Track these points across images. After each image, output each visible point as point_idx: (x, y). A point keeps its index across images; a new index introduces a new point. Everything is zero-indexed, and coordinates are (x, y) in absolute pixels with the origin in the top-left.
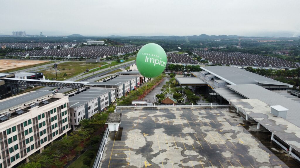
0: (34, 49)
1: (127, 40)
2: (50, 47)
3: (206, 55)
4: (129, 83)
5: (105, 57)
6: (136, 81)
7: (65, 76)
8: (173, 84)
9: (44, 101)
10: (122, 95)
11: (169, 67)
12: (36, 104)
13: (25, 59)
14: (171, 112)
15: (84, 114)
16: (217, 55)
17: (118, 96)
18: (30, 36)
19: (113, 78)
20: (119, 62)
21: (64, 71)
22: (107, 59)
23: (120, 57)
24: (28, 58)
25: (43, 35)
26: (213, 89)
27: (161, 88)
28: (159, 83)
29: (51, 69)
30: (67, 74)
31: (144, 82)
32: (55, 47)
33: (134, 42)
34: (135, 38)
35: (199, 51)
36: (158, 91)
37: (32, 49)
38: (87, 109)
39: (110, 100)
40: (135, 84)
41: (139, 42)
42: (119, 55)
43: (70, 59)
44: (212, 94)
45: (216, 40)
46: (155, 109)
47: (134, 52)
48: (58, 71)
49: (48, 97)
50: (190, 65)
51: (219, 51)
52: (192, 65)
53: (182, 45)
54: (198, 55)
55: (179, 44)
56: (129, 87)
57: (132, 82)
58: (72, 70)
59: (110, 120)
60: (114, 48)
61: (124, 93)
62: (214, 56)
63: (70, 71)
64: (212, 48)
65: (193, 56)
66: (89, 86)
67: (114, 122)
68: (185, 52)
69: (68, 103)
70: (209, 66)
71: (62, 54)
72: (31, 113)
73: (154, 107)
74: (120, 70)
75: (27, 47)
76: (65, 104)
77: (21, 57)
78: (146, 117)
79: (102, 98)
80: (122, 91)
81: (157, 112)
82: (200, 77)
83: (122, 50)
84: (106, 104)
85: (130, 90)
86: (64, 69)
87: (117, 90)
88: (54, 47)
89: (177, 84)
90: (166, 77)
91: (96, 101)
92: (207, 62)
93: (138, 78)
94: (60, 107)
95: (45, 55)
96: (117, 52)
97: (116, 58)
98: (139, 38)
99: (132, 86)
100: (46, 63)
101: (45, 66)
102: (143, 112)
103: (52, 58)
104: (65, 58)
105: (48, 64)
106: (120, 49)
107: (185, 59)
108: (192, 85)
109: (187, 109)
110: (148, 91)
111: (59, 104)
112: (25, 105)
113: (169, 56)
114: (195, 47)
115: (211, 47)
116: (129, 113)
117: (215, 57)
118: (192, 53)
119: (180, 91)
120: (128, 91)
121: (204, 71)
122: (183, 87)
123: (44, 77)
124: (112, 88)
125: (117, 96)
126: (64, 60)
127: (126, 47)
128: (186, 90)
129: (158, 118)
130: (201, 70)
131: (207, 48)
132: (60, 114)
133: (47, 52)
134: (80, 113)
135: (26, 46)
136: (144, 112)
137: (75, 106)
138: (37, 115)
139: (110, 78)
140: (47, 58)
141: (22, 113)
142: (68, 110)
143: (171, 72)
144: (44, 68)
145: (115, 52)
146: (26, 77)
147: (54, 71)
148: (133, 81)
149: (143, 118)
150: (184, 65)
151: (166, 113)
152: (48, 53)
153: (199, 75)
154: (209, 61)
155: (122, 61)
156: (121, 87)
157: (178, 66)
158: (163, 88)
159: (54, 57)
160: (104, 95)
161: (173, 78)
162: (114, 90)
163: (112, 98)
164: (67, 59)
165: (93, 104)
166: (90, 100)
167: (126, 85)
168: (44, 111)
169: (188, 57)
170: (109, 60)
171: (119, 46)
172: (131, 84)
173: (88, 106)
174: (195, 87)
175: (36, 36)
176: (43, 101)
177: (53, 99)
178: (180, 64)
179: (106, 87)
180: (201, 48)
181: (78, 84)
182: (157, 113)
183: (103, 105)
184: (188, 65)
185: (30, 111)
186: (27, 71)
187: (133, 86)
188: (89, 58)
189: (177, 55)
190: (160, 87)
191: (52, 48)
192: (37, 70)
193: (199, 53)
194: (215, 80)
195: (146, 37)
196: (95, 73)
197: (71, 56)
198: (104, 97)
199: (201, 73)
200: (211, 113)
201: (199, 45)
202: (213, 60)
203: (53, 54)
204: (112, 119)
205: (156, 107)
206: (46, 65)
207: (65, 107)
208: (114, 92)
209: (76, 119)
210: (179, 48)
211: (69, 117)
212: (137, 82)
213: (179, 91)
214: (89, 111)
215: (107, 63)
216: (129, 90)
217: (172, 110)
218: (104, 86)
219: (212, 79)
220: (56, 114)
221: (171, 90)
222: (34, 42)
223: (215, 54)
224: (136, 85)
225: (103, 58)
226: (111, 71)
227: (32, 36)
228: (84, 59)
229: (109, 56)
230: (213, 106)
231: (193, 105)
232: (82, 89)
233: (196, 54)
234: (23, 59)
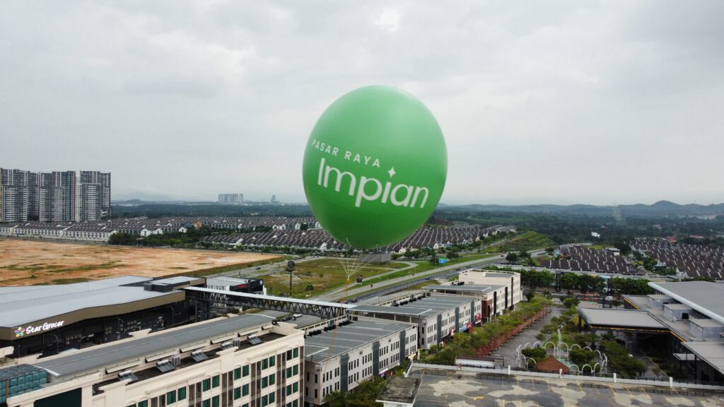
0: (254, 229)
1: (461, 215)
2: (287, 225)
3: (671, 254)
4: (453, 314)
5: (403, 251)
6: (473, 310)
7: (310, 290)
8: (572, 323)
9: (252, 338)
10: (435, 343)
11: (562, 280)
12: (234, 342)
13: (234, 250)
14: (552, 391)
15: (338, 379)
16: (702, 253)
17: (423, 343)
18: (251, 203)
19: (415, 300)
20: (435, 263)
21: (309, 280)
22: (409, 255)
23: (439, 253)
24: (240, 249)
25: (276, 200)
26: (684, 343)
27: (538, 333)
28: (534, 319)
29: (281, 273)
30: (314, 285)
31: (493, 313)
32: (297, 227)
33: (476, 219)
34: (480, 208)
35: (651, 244)
36: (529, 341)
37: (250, 230)
38: (345, 366)
39: (403, 352)
40: (469, 316)
41: (489, 218)
42: (436, 246)
43: (326, 254)
44: (682, 356)
45: (701, 218)
46: (509, 379)
47: (474, 241)
48: (296, 279)
49: (263, 329)
50: (621, 276)
51: (711, 244)
52: (626, 277)
53: (603, 227)
54: (646, 253)
55: (595, 226)
56: (453, 324)
57: (461, 311)
58: (327, 277)
59: (388, 393)
60: (426, 232)
61: (439, 337)
62: (694, 258)
63: (322, 279)
64: (691, 236)
65: (631, 255)
66: (356, 313)
67: (397, 398)
68: (611, 245)
69: (302, 348)
70: (676, 280)
71: (309, 241)
72: (221, 360)
73: (507, 376)
74: (436, 282)
75: (241, 225)
76: (296, 350)
77: (228, 246)
78: (481, 398)
79: (384, 344)
80: (435, 332)
81: (513, 386)
82: (648, 309)
83: (444, 235)
84: (393, 359)
85: (455, 332)
86: (309, 274)
87: (423, 328)
88: (296, 226)
89: (583, 325)
90: (555, 305)
91: (368, 350)
92: (674, 273)
93: (478, 304)
94: (284, 354)
95: (275, 244)
96: (433, 239)
97: (429, 254)
98: (489, 209)
99: (460, 321)
100: (273, 261)
101: (271, 265)
102: (476, 385)
103: (287, 251)
104: (314, 251)
105: (278, 261)
106: (440, 232)
107: (609, 263)
108: (625, 329)
109: (599, 387)
110: (503, 337)
111: (282, 348)
112: (212, 343)
113: (565, 254)
114: (642, 234)
115: (686, 234)
116: (441, 382)
117: (696, 259)
118: (630, 249)
119: (590, 344)
120: (450, 334)
121: (662, 293)
122: (598, 333)
123: (265, 290)
124: (410, 323)
125: (421, 342)
126: (311, 255)
127: (456, 229)
128: (606, 341)
129: (514, 402)
130: (653, 291)
131: (675, 236)
132: (284, 371)
133: (279, 237)
134: (328, 376)
135: (241, 222)
136: (479, 385)
137: (320, 358)
138: (232, 368)
139: (408, 299)
140: (277, 249)
141: (203, 359)
142: (301, 364)
143: (569, 293)
144: (267, 271)
145: (428, 239)
146: (228, 288)
147: (286, 278)
148: (465, 308)
149: (475, 399)
150: (605, 276)
151: (538, 392)
152: (282, 238)
153: (646, 305)
154: (678, 271)
155: (442, 261)
156: (432, 322)
157: (586, 279)
158: (542, 332)
159: (293, 246)
160: (389, 337)
161: (572, 309)
162: (414, 327)
163: (407, 347)
164: (319, 253)
165: (362, 356)
166: (355, 345)
167: (444, 318)
168: (249, 359)
169: (617, 257)
170: (413, 258)
171: (440, 226)
172: (457, 316)
173: (350, 361)
174: (635, 336)
175: (263, 202)
176: (250, 337)
177: (272, 336)
178: (593, 274)
179: (397, 320)
180: (656, 236)
181: (334, 309)
182: (513, 389)
183: (386, 362)
184: (614, 277)
185: (219, 356)
186: (233, 275)
187: (465, 323)
188: (367, 253)
189: (587, 251)
190: (535, 329)
191: (291, 227)
192: (253, 273)
193: (650, 247)
194: (692, 319)
195: (507, 207)
196: (376, 286)
197: (328, 247)
198: (389, 342)
199: (650, 299)
200: (669, 403)
201: (651, 229)
202: (691, 266)
203: (291, 240)
204: (393, 392)
205: (512, 376)
206: (275, 265)
207: (296, 356)
208: (415, 331)
209: (320, 388)
210: (595, 234)
211: (301, 381)
212: (475, 314)
213: (586, 343)
214: (351, 373)
215: (408, 266)
216: (453, 330)
217: (555, 386)
218: (390, 317)
219: (685, 316)
220: (272, 370)
221: (564, 340)
222: (257, 216)
223: (698, 253)
224: (473, 320)
225: (399, 253)
226: (415, 283)
227: (255, 203)
228: (356, 253)
229: (412, 250)
230: (678, 385)
231: (615, 378)
232: (341, 321)
233: (642, 252)
234: (231, 250)
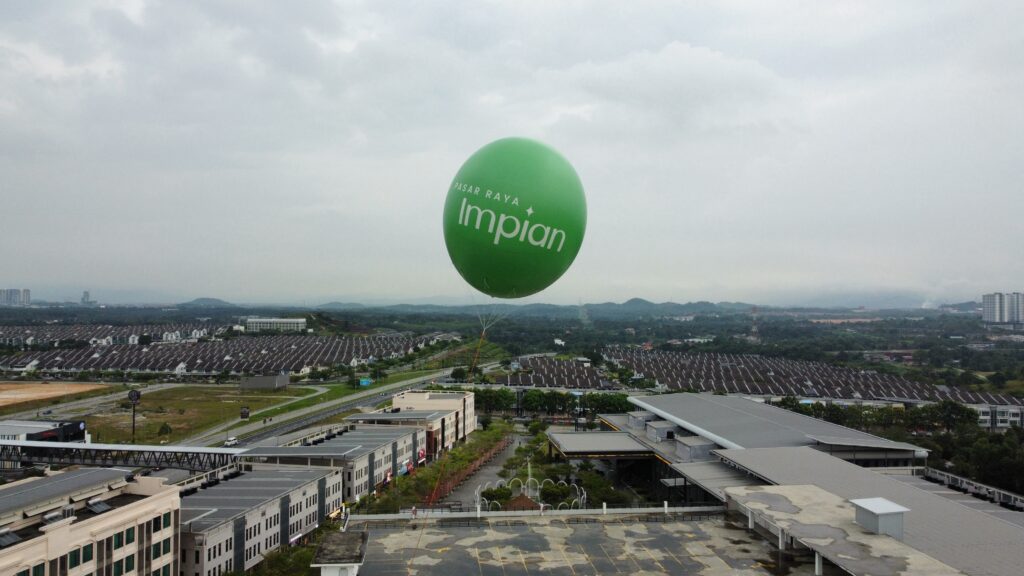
0: (56, 345)
1: (384, 318)
2: (114, 339)
3: (648, 363)
4: (389, 451)
5: (306, 370)
6: (415, 444)
7: (165, 432)
8: (540, 453)
9: (95, 504)
10: (365, 492)
11: (525, 401)
12: (64, 511)
13: (23, 379)
14: (533, 532)
15: (230, 554)
16: (682, 362)
17: (349, 494)
18: (46, 304)
19: (334, 436)
20: (354, 385)
21: (162, 419)
22: (315, 377)
23: (359, 371)
24: (34, 377)
25: (90, 300)
26: (675, 466)
27: (500, 468)
28: (493, 451)
29: (113, 411)
30: (172, 426)
31: (440, 448)
32: (134, 340)
33: (406, 325)
34: (410, 310)
35: (625, 351)
36: (490, 480)
37: (50, 347)
38: (241, 534)
39: (322, 508)
40: (410, 453)
41: (423, 323)
42: (354, 362)
43: (184, 379)
44: (670, 482)
45: (678, 319)
46: (480, 523)
47: (406, 353)
48: (140, 418)
49: (111, 489)
50: (595, 392)
51: (690, 351)
52: (601, 393)
53: (568, 332)
54: (621, 363)
55: (559, 331)
56: (390, 465)
57: (401, 446)
58: (191, 413)
59: (324, 555)
60: (339, 343)
61: (371, 485)
62: (674, 366)
63: (183, 417)
64: (669, 342)
65: (604, 367)
66: (251, 459)
67: (340, 559)
68: (579, 355)
69: (176, 512)
70: (657, 393)
71: (157, 361)
72: (47, 540)
73: (475, 519)
74: (358, 411)
75: (32, 338)
76: (167, 516)
77: (9, 373)
78: (448, 549)
79: (296, 498)
80: (366, 478)
81: (485, 531)
82: (630, 430)
83: (364, 347)
84: (309, 520)
85: (392, 476)
86: (161, 410)
87: (349, 474)
88: (131, 340)
89: (553, 456)
90: (517, 432)
91: (274, 510)
92: (654, 386)
93: (422, 436)
94: (149, 523)
95: (97, 366)
96: (349, 353)
97: (345, 374)
98: (423, 311)
99: (399, 460)
100: (102, 392)
101: (95, 400)
102: (438, 534)
103: (119, 377)
104: (165, 376)
105: (105, 394)
106: (357, 343)
107: (578, 377)
108: (604, 456)
109: (587, 521)
110: (456, 477)
111: (147, 514)
112: (25, 516)
113: (524, 367)
114: (613, 340)
115: (663, 340)
116: (392, 535)
117: (676, 369)
118: (601, 358)
119: (564, 478)
120: (385, 479)
121: (644, 410)
122: (573, 463)
123: (88, 437)
124: (332, 467)
125: (346, 493)
126: (162, 382)
127: (380, 339)
128: (583, 472)
129: (489, 550)
130: (634, 407)
131: (651, 342)
132: (148, 549)
133: (104, 356)
134: (216, 552)
135: (31, 335)
136: (443, 534)
137: (200, 527)
138: (65, 550)
139: (324, 436)
140: (100, 375)
141: (13, 541)
142: (176, 536)
143: (534, 417)
144: (88, 409)
145: (341, 353)
146: (23, 436)
147: (125, 419)
148: (404, 443)
149: (440, 551)
150: (577, 393)
151: (517, 535)
152: (108, 358)
153: (626, 425)
154: (657, 383)
155: (364, 382)
156: (361, 464)
157: (554, 396)
158: (504, 467)
159: (129, 370)
160: (303, 489)
161: (539, 435)
162: (337, 473)
163: (329, 501)
164: (174, 379)
165: (264, 518)
166: (253, 504)
167: (378, 457)
168: (92, 535)
169: (587, 368)
170: (322, 380)
171: (356, 335)
172: (395, 454)
173: (247, 527)
174: (614, 463)
175: (67, 303)
176: (91, 502)
177: (125, 498)
178: (563, 390)
179: (311, 464)
180: (630, 342)
181: (212, 457)
182: (486, 534)
183: (299, 525)
184: (587, 393)
185: (43, 533)
186: (27, 417)
187: (404, 463)
188: (252, 375)
189: (551, 362)
190: (496, 465)
191: (121, 341)
192: (65, 413)
193: (625, 356)
194: (677, 437)
195: (446, 307)
196: (276, 420)
197: (188, 369)
198: (302, 498)
199: (631, 418)
200: (666, 531)
201: (622, 333)
202: (671, 377)
203: (125, 360)
204: (333, 551)
205: (482, 518)
206: (99, 400)
207: (167, 524)
208: (338, 479)
209: (202, 570)
210: (558, 342)
211: (175, 562)
212: (418, 449)
213: (560, 476)
214: (248, 544)
215: (315, 391)
216: (389, 474)
217: (536, 525)
218: (302, 461)
219: (670, 435)
220: (131, 549)
221: (534, 475)
222: (59, 324)
223: (678, 361)
224: (415, 458)
225: (301, 374)
226: (328, 415)
227: (52, 304)
228: (234, 377)
229: (320, 369)
230: (673, 509)
231: (605, 509)
232: (227, 472)
233: (615, 361)
234: (16, 380)
